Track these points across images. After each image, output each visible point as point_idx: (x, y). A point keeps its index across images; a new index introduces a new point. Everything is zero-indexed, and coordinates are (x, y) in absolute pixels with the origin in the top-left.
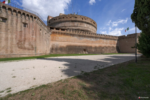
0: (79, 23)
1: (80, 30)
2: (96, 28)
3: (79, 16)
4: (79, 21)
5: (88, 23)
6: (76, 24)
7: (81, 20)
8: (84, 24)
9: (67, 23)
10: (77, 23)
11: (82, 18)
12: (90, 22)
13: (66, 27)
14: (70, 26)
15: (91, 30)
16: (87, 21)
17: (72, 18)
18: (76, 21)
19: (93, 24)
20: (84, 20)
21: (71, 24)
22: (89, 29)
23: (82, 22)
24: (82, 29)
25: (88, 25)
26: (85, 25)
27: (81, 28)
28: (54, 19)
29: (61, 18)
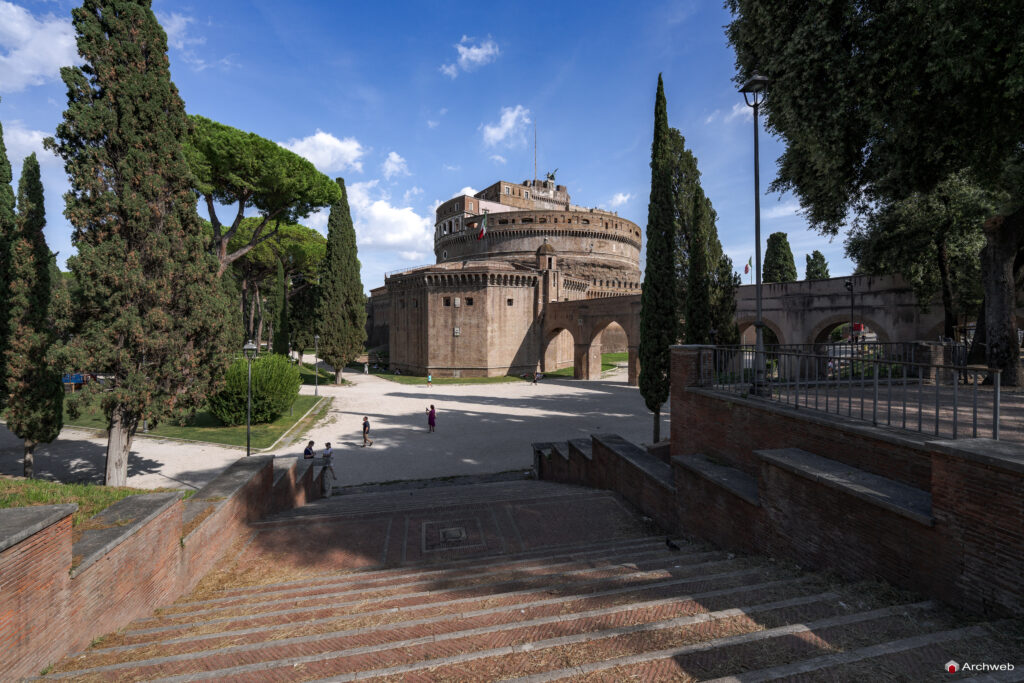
0: (596, 240)
1: (599, 266)
3: (596, 217)
4: (595, 235)
5: (622, 240)
6: (585, 243)
7: (603, 229)
8: (610, 242)
10: (590, 240)
11: (607, 224)
12: (626, 235)
15: (630, 263)
16: (620, 233)
17: (574, 222)
18: (585, 235)
20: (611, 231)
21: (568, 243)
22: (623, 260)
23: (606, 236)
24: (606, 263)
25: (622, 245)
26: (614, 247)
27: (601, 259)
28: (503, 219)
29: (531, 220)
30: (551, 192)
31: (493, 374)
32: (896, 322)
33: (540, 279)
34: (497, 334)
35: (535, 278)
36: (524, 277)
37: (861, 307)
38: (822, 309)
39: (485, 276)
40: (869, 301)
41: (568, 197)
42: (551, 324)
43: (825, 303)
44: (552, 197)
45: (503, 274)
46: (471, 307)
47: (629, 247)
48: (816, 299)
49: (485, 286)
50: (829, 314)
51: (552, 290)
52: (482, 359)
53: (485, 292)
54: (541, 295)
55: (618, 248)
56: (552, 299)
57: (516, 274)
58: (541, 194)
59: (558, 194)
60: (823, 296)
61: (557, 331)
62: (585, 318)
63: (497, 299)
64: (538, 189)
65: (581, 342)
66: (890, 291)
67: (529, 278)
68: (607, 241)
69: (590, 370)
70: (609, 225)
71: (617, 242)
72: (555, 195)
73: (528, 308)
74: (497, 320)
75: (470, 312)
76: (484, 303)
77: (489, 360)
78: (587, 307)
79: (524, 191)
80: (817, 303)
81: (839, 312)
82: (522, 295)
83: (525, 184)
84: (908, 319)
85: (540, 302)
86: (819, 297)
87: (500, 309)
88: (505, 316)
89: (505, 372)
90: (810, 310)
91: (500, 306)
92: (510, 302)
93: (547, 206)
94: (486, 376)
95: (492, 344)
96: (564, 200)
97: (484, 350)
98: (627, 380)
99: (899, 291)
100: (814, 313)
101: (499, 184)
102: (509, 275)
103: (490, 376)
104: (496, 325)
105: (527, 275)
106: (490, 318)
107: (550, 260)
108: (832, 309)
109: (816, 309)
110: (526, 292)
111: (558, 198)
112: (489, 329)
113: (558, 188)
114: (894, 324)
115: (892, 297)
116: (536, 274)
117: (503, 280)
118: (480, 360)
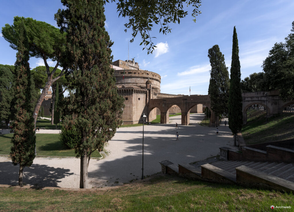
2: (160, 82)
3: (150, 73)
5: (157, 80)
7: (152, 76)
8: (154, 81)
9: (138, 79)
13: (137, 83)
14: (141, 83)
16: (157, 78)
17: (144, 74)
19: (160, 80)
20: (154, 77)
22: (157, 87)
23: (153, 79)
25: (157, 82)
28: (122, 72)
29: (131, 73)
30: (134, 64)
31: (135, 123)
32: (272, 104)
33: (148, 91)
34: (135, 110)
35: (147, 91)
36: (143, 91)
37: (261, 100)
38: (248, 101)
39: (132, 90)
40: (263, 99)
41: (139, 66)
42: (151, 106)
43: (249, 99)
44: (134, 66)
45: (138, 90)
46: (127, 101)
47: (159, 82)
48: (246, 98)
49: (132, 94)
50: (251, 102)
51: (151, 95)
52: (131, 118)
53: (132, 96)
54: (148, 97)
55: (156, 83)
56: (151, 98)
57: (141, 90)
58: (131, 65)
59: (136, 65)
60: (249, 97)
61: (153, 108)
62: (165, 104)
63: (136, 98)
64: (130, 63)
65: (164, 112)
66: (270, 96)
67: (145, 91)
68: (153, 80)
69: (167, 121)
70: (154, 76)
71: (155, 81)
72: (135, 65)
73: (144, 101)
74: (135, 105)
75: (127, 102)
76: (132, 99)
77: (133, 118)
78: (166, 101)
79: (126, 63)
80: (247, 99)
81: (254, 102)
82: (142, 96)
83: (126, 61)
84: (276, 104)
85: (148, 99)
86: (247, 97)
87: (136, 101)
88: (138, 104)
89: (137, 122)
90: (245, 101)
91: (136, 100)
92: (139, 99)
93: (133, 69)
94: (132, 124)
95: (134, 112)
96: (137, 67)
97: (131, 115)
98: (181, 124)
99: (273, 96)
100: (246, 102)
101: (119, 60)
102: (139, 90)
103: (134, 124)
104: (135, 107)
105: (144, 90)
106: (133, 104)
107: (150, 85)
108: (251, 101)
109: (246, 101)
110: (144, 96)
111: (136, 66)
112: (133, 108)
113: (136, 63)
114: (271, 105)
115: (271, 97)
116: (147, 90)
117: (138, 92)
118: (130, 119)
